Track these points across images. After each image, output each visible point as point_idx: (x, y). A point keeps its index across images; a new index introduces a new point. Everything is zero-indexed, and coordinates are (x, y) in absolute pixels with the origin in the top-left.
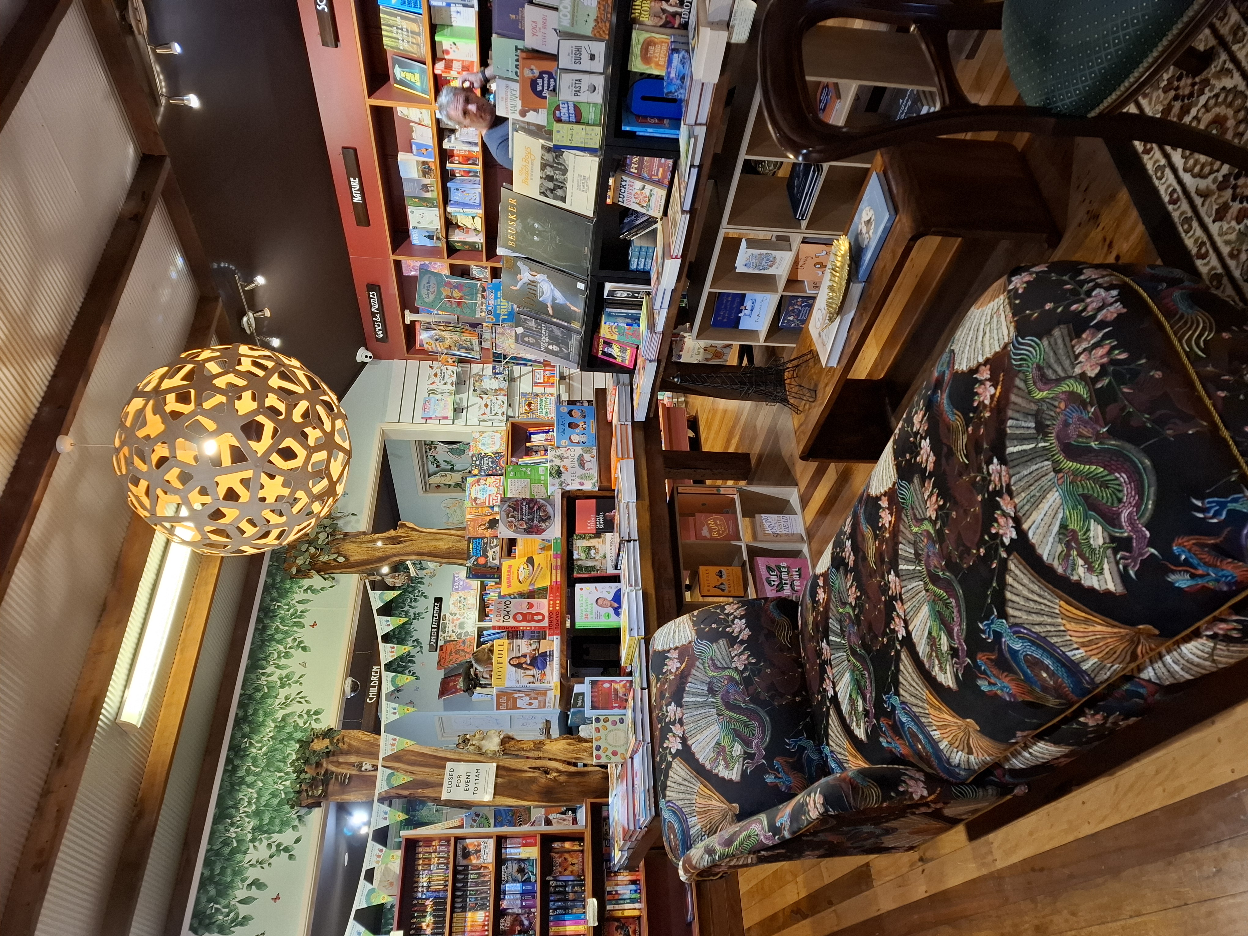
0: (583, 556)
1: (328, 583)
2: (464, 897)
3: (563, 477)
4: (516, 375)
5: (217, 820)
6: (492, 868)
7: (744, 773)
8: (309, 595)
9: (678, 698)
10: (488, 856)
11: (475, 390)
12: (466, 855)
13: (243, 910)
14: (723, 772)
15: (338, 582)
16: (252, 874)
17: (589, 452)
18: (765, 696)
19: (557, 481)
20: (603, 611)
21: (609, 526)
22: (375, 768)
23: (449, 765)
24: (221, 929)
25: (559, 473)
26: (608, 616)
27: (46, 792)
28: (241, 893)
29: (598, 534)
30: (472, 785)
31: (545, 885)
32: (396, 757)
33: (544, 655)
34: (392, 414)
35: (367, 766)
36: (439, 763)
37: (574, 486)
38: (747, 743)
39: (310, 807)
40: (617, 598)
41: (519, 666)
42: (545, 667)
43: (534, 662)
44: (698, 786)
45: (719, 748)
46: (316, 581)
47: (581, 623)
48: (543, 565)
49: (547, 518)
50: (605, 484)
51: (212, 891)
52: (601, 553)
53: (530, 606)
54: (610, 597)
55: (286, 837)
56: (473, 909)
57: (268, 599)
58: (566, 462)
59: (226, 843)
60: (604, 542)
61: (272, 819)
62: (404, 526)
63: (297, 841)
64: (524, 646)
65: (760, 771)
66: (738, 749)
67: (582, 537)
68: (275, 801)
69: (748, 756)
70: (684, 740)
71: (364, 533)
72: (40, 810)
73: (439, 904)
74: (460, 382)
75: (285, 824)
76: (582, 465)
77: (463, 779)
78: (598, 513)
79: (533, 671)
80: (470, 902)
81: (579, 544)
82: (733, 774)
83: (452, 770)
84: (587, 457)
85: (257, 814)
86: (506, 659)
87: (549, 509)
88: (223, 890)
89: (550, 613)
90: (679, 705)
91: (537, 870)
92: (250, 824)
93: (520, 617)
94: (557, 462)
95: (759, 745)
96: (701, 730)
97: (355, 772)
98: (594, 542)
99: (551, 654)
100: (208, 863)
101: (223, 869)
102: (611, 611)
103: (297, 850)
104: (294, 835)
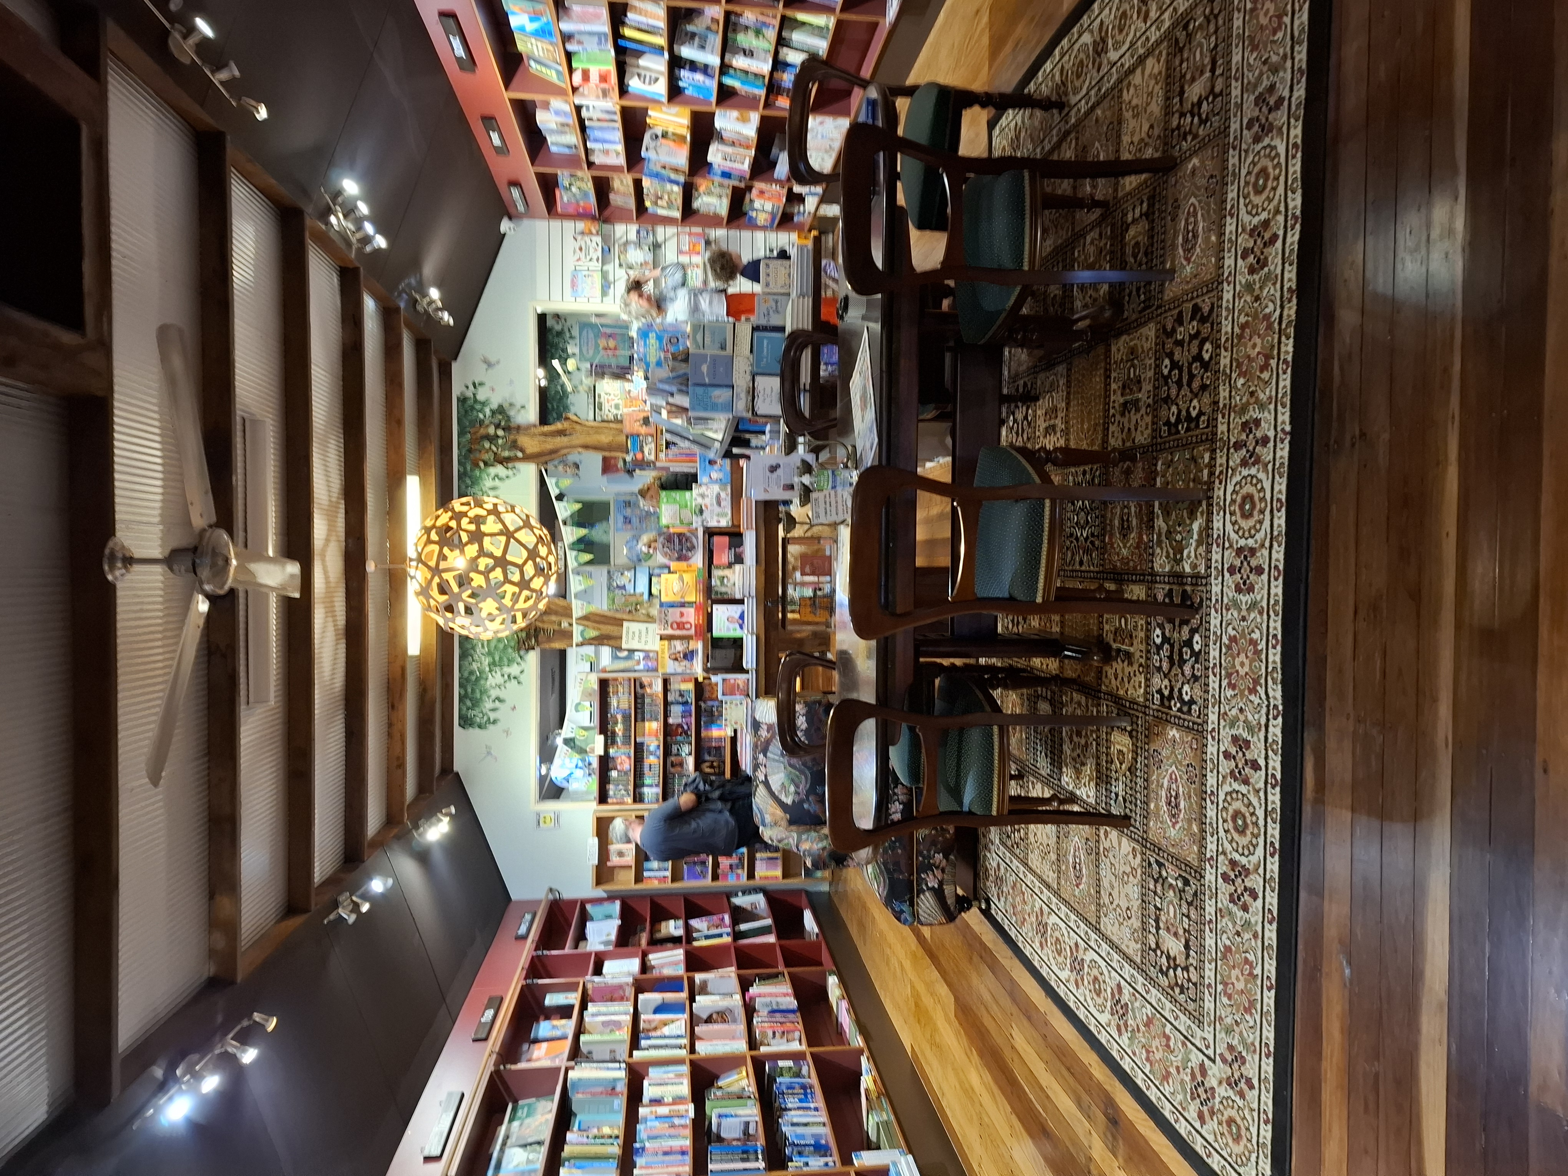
0: (718, 583)
1: (510, 473)
2: (643, 713)
3: (705, 514)
4: (660, 239)
5: (462, 657)
6: (661, 696)
7: (794, 801)
8: (497, 482)
9: (765, 752)
10: (658, 687)
11: (620, 265)
12: (642, 686)
13: (492, 715)
14: (783, 798)
15: (519, 471)
16: (494, 693)
17: (725, 490)
18: (810, 764)
19: (699, 519)
20: (731, 626)
21: (739, 560)
22: (571, 625)
23: (625, 624)
24: (480, 727)
25: (701, 512)
26: (735, 630)
27: (390, 725)
28: (488, 705)
29: (730, 566)
30: (643, 639)
31: (698, 708)
32: (586, 618)
33: (692, 652)
34: (542, 292)
35: (565, 624)
36: (619, 623)
37: (713, 523)
38: (797, 786)
39: (527, 650)
40: (742, 617)
41: (676, 659)
42: (692, 659)
43: (685, 656)
44: (771, 801)
45: (783, 786)
46: (499, 470)
47: (716, 633)
48: (690, 583)
49: (692, 548)
50: (736, 523)
51: (469, 703)
52: (732, 582)
53: (682, 614)
54: (737, 616)
55: (514, 670)
56: (650, 720)
57: (463, 487)
58: (707, 501)
59: (472, 673)
60: (734, 572)
61: (501, 658)
62: (567, 419)
63: (522, 672)
64: (679, 646)
65: (801, 802)
66: (792, 789)
67: (718, 567)
68: (501, 646)
69: (797, 793)
70: (766, 776)
71: (535, 426)
72: (390, 735)
73: (626, 718)
74: (607, 252)
75: (510, 662)
76: (719, 503)
77: (637, 634)
78: (730, 549)
79: (685, 663)
80: (647, 716)
81: (716, 573)
82: (789, 801)
83: (628, 628)
84: (723, 495)
85: (490, 653)
86: (667, 655)
87: (694, 540)
88: (476, 703)
89: (696, 626)
90: (765, 755)
91: (693, 696)
92: (486, 661)
93: (675, 626)
94: (700, 500)
95: (803, 788)
96: (774, 774)
97: (556, 627)
98: (727, 572)
99: (697, 651)
100: (461, 685)
101: (473, 691)
102: (738, 627)
103: (522, 678)
104: (519, 669)
